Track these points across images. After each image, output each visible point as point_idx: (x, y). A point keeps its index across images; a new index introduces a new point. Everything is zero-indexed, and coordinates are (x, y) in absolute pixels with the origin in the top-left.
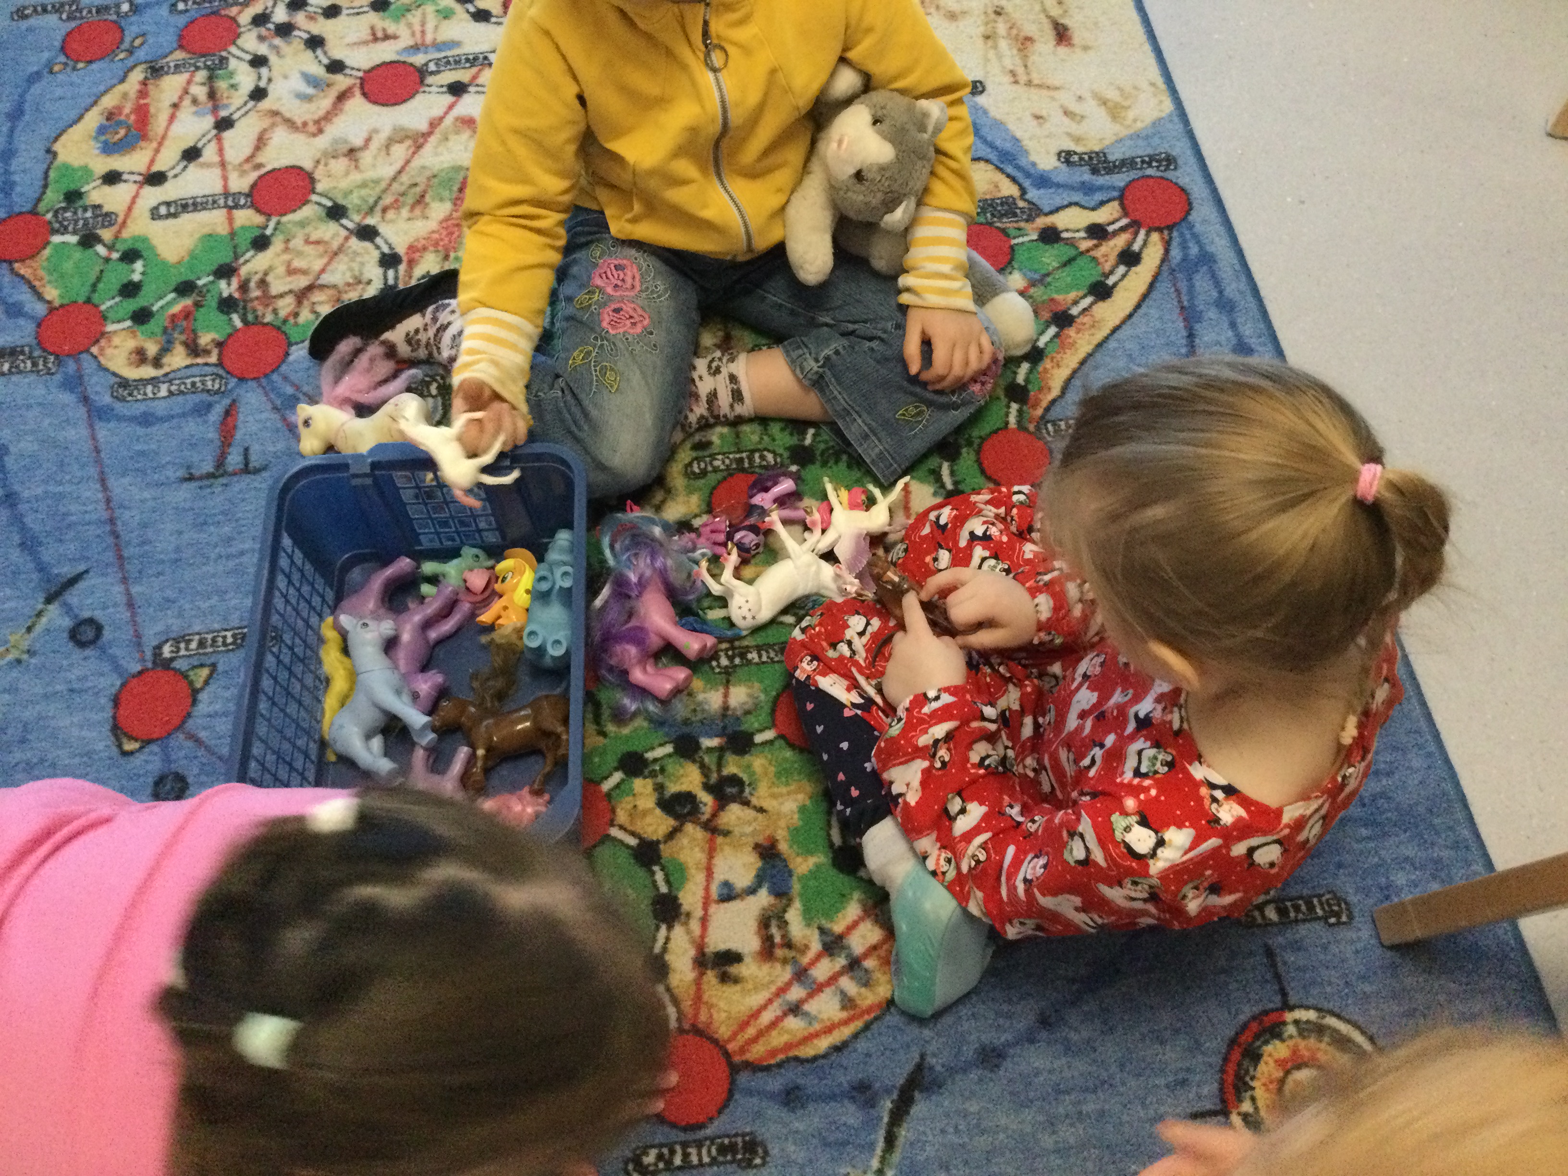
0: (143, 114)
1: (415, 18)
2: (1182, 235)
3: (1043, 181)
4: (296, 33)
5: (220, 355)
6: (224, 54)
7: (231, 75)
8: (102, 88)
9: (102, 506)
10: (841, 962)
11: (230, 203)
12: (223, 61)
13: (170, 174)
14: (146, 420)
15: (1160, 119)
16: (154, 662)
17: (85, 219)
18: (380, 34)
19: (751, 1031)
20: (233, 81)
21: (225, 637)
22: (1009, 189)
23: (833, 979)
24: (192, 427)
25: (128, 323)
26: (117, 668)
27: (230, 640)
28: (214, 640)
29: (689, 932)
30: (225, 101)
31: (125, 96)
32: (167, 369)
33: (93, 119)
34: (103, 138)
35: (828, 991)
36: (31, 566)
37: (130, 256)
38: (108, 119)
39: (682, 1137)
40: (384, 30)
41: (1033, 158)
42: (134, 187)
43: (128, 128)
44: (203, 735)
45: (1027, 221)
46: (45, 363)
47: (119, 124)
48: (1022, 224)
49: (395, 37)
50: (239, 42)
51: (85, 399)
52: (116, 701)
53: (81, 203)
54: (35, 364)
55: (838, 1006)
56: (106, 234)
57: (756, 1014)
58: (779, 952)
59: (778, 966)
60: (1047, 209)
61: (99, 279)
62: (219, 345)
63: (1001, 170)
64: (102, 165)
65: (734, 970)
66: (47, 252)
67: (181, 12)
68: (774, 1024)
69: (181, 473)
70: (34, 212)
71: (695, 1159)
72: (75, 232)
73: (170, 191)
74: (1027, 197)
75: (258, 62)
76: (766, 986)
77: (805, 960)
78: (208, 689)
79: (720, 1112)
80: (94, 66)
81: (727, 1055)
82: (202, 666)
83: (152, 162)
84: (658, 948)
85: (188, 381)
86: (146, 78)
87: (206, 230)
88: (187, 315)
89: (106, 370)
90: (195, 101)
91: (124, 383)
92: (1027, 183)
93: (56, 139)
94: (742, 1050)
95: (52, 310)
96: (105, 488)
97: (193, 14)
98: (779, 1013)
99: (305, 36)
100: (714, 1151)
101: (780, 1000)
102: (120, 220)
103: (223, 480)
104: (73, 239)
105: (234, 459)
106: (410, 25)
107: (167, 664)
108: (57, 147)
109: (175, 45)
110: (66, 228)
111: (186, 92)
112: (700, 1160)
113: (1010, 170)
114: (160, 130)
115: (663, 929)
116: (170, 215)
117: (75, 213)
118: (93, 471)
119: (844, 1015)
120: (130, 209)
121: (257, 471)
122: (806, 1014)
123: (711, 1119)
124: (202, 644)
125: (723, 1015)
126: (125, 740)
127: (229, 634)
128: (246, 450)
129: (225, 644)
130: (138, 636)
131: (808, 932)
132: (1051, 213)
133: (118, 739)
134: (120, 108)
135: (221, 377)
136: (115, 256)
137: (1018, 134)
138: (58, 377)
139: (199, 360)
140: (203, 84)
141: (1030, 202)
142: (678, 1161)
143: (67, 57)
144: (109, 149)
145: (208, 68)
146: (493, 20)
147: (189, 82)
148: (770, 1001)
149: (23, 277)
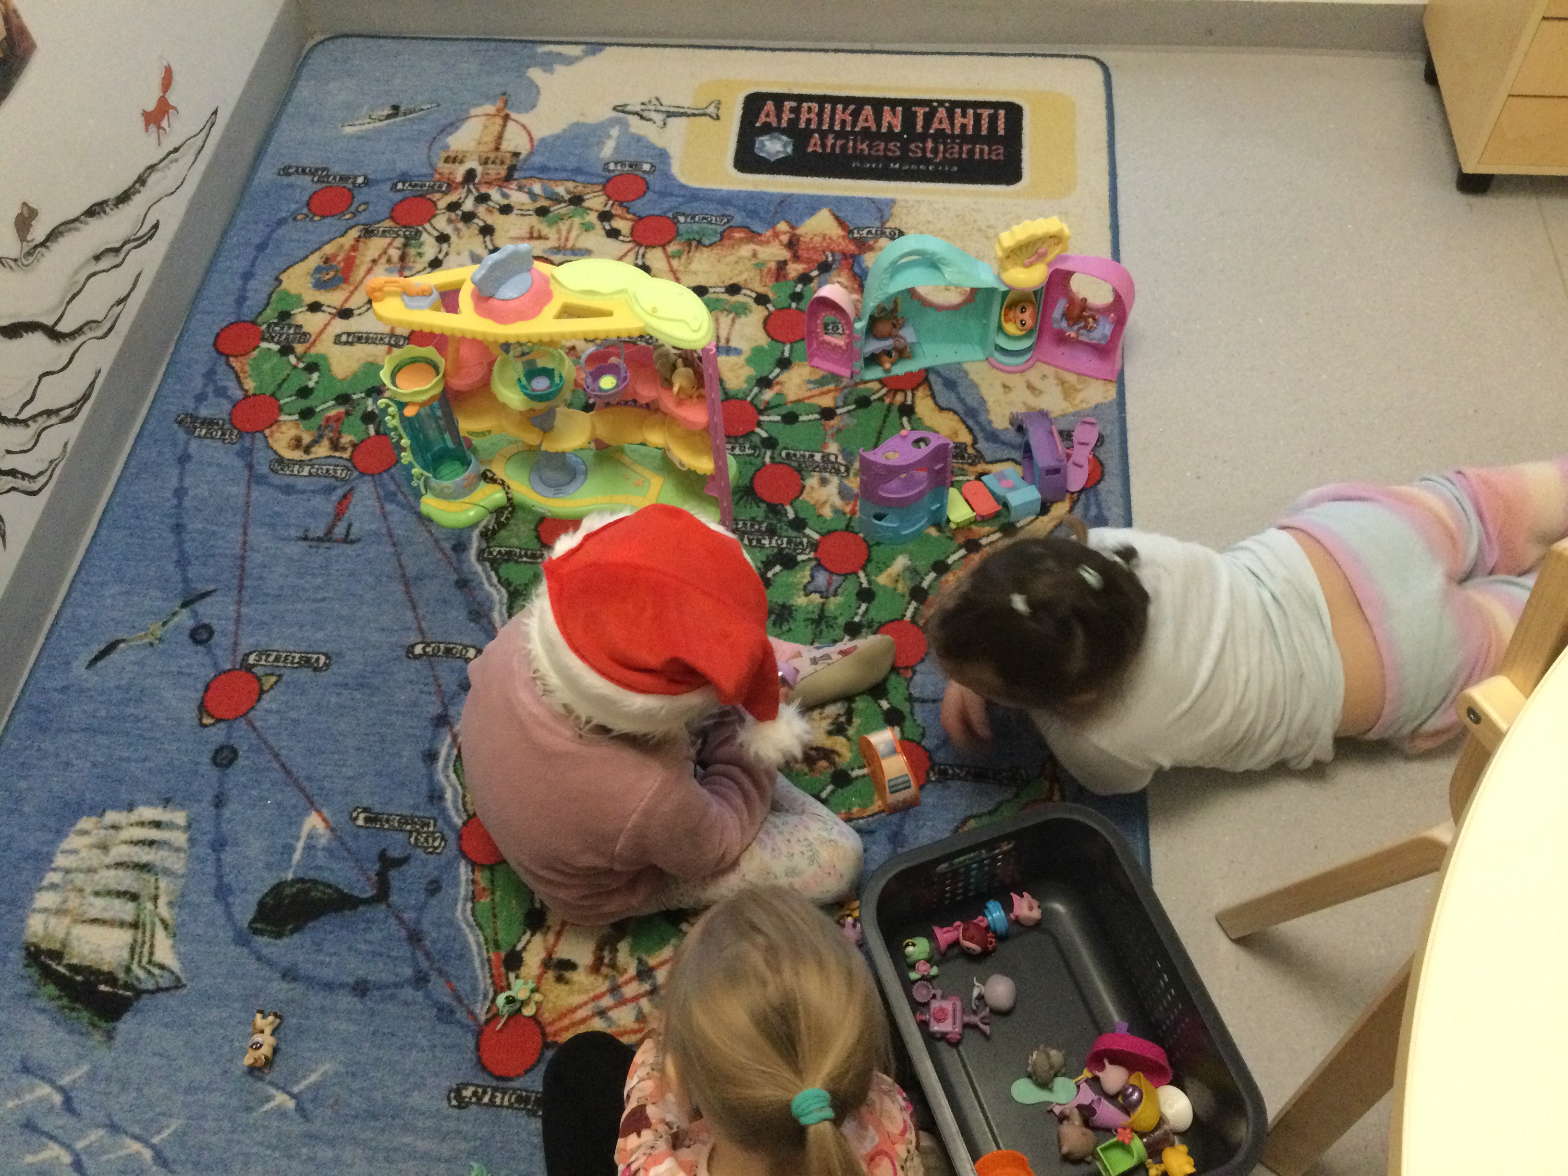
0: (350, 263)
1: (564, 226)
2: (1088, 499)
3: (993, 437)
4: (476, 221)
5: (352, 452)
6: (420, 228)
7: (421, 244)
8: (327, 238)
9: (238, 546)
10: (647, 987)
11: (392, 342)
12: (418, 234)
13: (356, 312)
14: (288, 490)
15: (1102, 404)
16: (241, 665)
17: (288, 335)
18: (535, 235)
19: (566, 1022)
20: (420, 251)
21: (294, 657)
22: (965, 437)
23: (636, 998)
24: (318, 501)
25: (296, 417)
26: (215, 664)
27: (296, 660)
28: (286, 658)
29: (545, 941)
30: (411, 264)
31: (342, 246)
32: (312, 456)
33: (314, 261)
34: (317, 276)
35: (631, 1006)
36: (179, 578)
37: (312, 368)
38: (325, 262)
39: (495, 1083)
40: (539, 231)
41: (992, 417)
42: (328, 317)
43: (337, 271)
44: (258, 724)
45: (971, 464)
46: (231, 435)
47: (332, 267)
48: (966, 467)
49: (546, 238)
50: (434, 221)
51: (250, 467)
52: (207, 688)
53: (288, 321)
54: (223, 434)
55: (633, 1019)
56: (299, 348)
57: (573, 1010)
58: (604, 970)
59: (600, 979)
60: (988, 458)
61: (284, 380)
62: (355, 446)
63: (964, 422)
64: (311, 295)
65: (568, 975)
66: (255, 353)
67: (399, 191)
68: (584, 1021)
69: (300, 534)
70: (254, 323)
71: (498, 1101)
72: (278, 343)
73: (353, 325)
74: (977, 446)
75: (443, 238)
76: (587, 991)
77: (621, 980)
78: (272, 692)
79: (526, 1072)
80: (328, 220)
81: (544, 1034)
82: (272, 674)
83: (346, 300)
84: (519, 947)
85: (325, 468)
86: (359, 237)
87: (370, 359)
88: (338, 419)
89: (272, 448)
90: (389, 261)
91: (281, 460)
92: (980, 435)
93: (285, 271)
94: (555, 1034)
95: (246, 397)
96: (245, 534)
97: (408, 194)
98: (590, 1013)
99: (481, 224)
100: (513, 1100)
101: (593, 1004)
102: (312, 340)
103: (327, 545)
104: (275, 347)
105: (340, 530)
106: (559, 232)
107: (249, 668)
108: (283, 277)
109: (387, 215)
110: (273, 338)
111: (385, 252)
112: (502, 1102)
113: (970, 422)
114: (359, 278)
115: (528, 934)
116: (347, 343)
117: (282, 328)
118: (239, 519)
119: (636, 1026)
120: (321, 332)
121: (352, 542)
122: (609, 1019)
123: (519, 1076)
124: (277, 659)
125: (550, 1005)
126: (205, 716)
127: (297, 656)
128: (350, 525)
129: (292, 663)
130: (236, 644)
131: (630, 960)
132: (992, 463)
133: (201, 713)
134: (335, 256)
135: (348, 470)
136: (301, 365)
137: (986, 397)
138: (237, 447)
139: (337, 454)
140: (399, 248)
141: (978, 451)
142: (486, 1099)
143: (310, 210)
144: (320, 285)
145: (405, 237)
146: (621, 238)
147: (390, 244)
148: (586, 1003)
149: (233, 368)
